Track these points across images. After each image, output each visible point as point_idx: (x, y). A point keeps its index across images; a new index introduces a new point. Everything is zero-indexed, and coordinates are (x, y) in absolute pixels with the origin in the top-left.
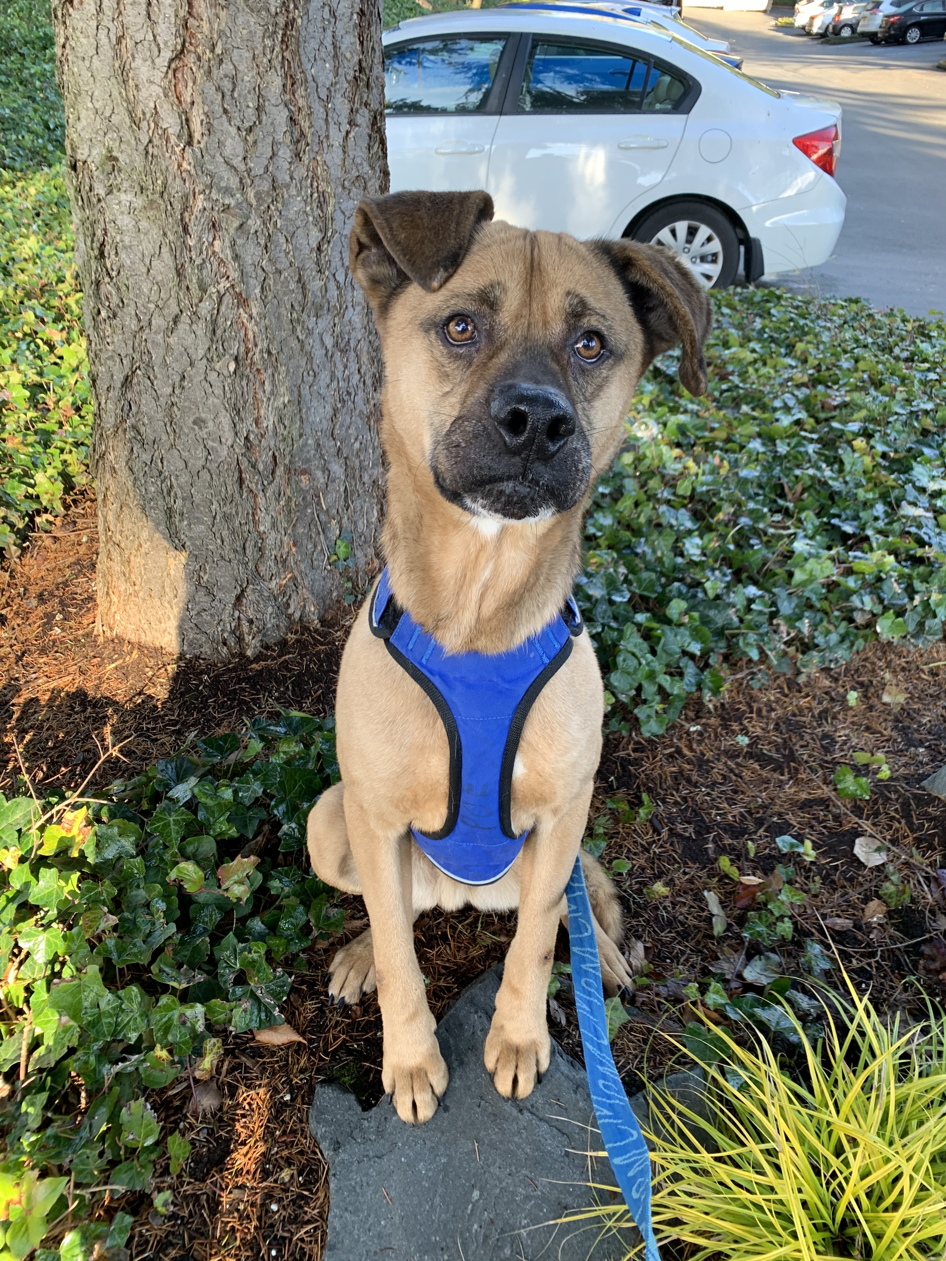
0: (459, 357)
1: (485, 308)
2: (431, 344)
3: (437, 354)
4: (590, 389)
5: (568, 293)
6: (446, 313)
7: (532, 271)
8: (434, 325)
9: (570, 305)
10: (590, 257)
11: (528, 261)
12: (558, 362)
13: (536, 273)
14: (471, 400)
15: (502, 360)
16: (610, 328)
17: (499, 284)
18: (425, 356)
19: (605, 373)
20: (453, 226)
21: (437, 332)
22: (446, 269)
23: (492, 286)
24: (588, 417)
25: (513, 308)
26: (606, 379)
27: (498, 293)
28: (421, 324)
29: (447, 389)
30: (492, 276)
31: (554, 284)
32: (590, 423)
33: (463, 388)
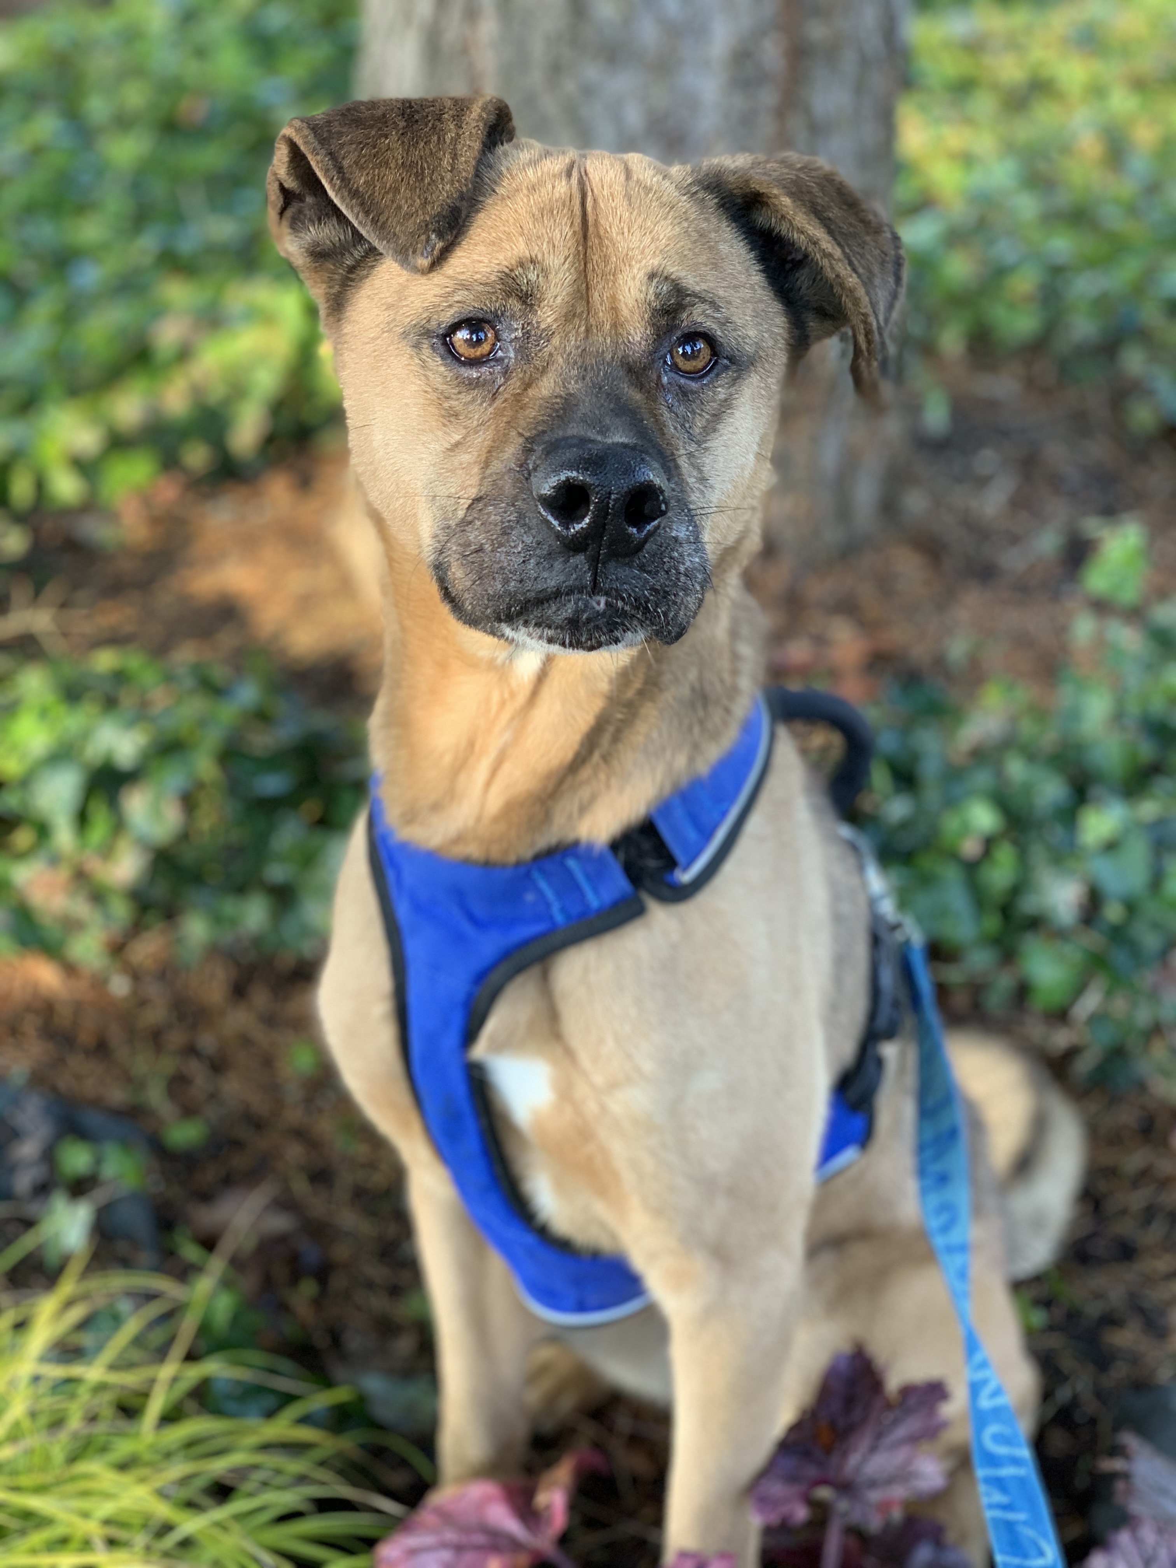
0: (473, 384)
1: (514, 305)
2: (424, 366)
3: (437, 381)
4: (699, 423)
5: (652, 276)
6: (448, 317)
7: (585, 237)
8: (427, 333)
9: (657, 295)
10: (684, 203)
11: (578, 221)
12: (641, 387)
13: (593, 241)
14: (497, 466)
15: (545, 392)
16: (725, 322)
17: (532, 261)
18: (415, 385)
19: (722, 393)
20: (446, 162)
21: (432, 347)
22: (441, 235)
23: (521, 264)
24: (698, 468)
25: (559, 300)
26: (727, 404)
27: (532, 276)
28: (405, 335)
29: (457, 437)
30: (520, 248)
31: (627, 260)
32: (703, 480)
33: (482, 439)
